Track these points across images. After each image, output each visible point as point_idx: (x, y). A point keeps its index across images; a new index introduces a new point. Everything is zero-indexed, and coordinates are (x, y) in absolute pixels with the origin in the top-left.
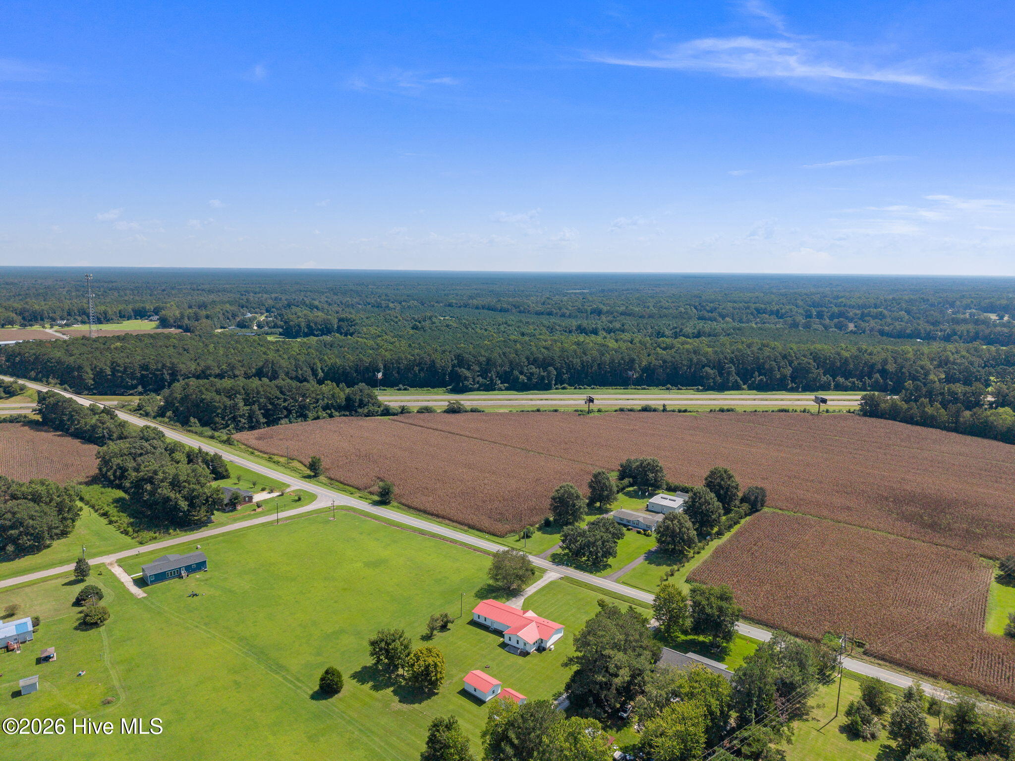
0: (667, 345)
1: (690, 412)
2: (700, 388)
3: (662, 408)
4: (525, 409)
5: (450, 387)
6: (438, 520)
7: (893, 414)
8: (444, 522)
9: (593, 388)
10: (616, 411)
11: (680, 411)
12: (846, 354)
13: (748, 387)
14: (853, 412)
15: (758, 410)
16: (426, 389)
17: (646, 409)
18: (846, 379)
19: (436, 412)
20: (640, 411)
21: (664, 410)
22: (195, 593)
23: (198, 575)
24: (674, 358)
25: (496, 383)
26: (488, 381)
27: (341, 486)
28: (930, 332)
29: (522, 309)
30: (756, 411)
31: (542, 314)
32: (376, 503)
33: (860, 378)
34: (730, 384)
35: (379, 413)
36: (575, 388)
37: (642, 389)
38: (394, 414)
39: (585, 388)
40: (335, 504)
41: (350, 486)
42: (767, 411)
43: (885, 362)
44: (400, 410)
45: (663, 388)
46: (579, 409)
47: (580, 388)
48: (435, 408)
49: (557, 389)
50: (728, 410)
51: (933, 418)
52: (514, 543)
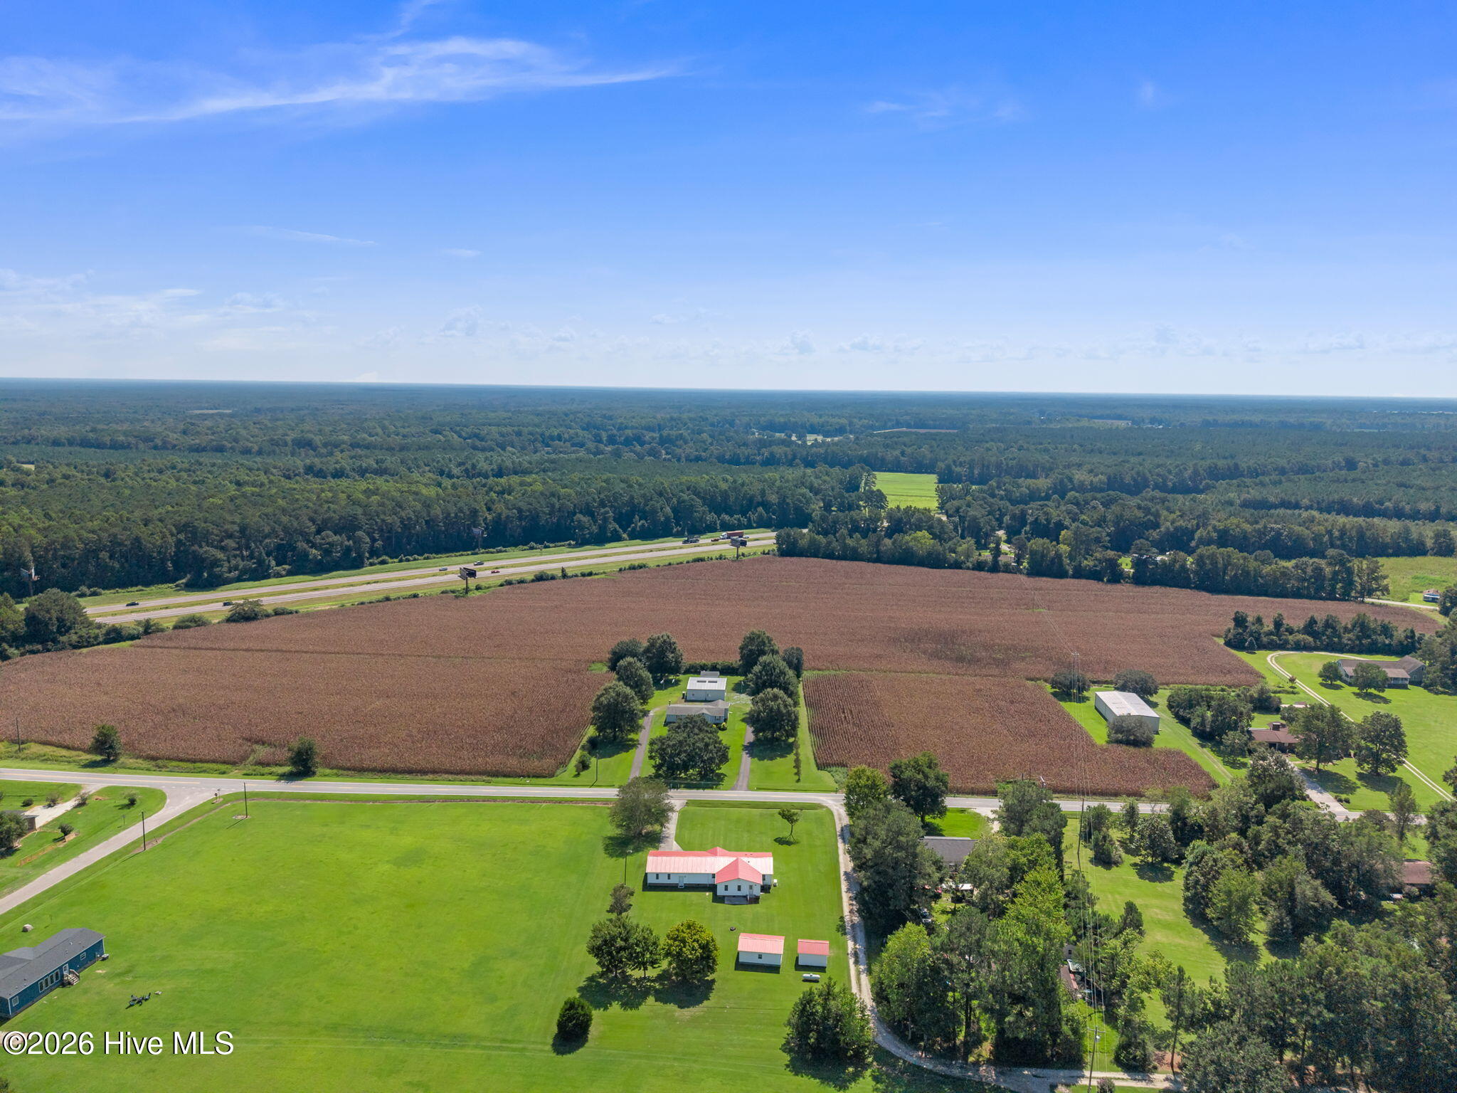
0: (502, 487)
1: (596, 574)
2: (573, 543)
3: (560, 574)
4: (366, 600)
5: (184, 581)
6: (427, 777)
7: (812, 551)
8: (439, 778)
9: (428, 558)
10: (501, 585)
11: (583, 575)
12: (724, 486)
13: (629, 535)
14: (768, 554)
15: (672, 562)
16: (135, 589)
17: (540, 578)
18: (732, 516)
19: (210, 623)
20: (533, 581)
21: (564, 576)
22: (138, 996)
23: (99, 969)
24: (531, 504)
25: (269, 565)
26: (254, 563)
27: (190, 765)
28: (748, 456)
29: (158, 442)
30: (670, 564)
31: (204, 450)
32: (290, 777)
33: (744, 514)
34: (609, 535)
35: (101, 639)
36: (401, 561)
37: (498, 552)
38: (132, 638)
39: (415, 560)
40: (220, 794)
41: (207, 762)
42: (681, 563)
43: (763, 492)
44: (141, 629)
45: (525, 547)
46: (448, 589)
47: (408, 560)
48: (206, 616)
49: (371, 564)
50: (640, 567)
51: (854, 550)
52: (575, 779)
